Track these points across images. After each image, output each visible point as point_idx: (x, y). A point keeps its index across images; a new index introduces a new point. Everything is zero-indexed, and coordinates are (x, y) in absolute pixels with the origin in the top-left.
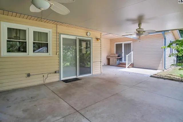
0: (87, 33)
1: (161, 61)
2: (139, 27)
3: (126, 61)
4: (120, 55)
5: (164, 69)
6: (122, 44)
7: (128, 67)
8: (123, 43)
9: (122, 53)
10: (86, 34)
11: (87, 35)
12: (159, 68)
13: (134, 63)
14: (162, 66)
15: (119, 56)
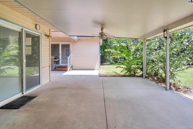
0: (36, 25)
1: (97, 62)
2: (102, 31)
3: (67, 64)
4: (56, 57)
5: (99, 69)
6: (59, 45)
7: (70, 70)
8: (61, 44)
9: (59, 54)
10: (34, 26)
11: (36, 28)
12: (96, 68)
13: (73, 65)
14: (97, 66)
15: (55, 59)
